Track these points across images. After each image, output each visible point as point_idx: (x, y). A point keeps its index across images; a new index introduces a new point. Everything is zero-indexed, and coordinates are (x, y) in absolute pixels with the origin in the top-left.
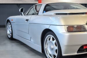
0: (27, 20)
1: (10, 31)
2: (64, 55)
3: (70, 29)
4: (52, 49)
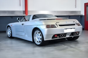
0: (23, 24)
1: (10, 33)
2: (45, 40)
3: (48, 26)
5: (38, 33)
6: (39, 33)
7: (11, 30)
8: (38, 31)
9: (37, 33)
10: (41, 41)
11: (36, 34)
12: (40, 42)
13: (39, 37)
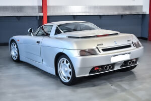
0: (38, 42)
1: (15, 53)
2: (77, 76)
3: (83, 53)
4: (66, 72)
5: (65, 62)
6: (67, 62)
7: (17, 47)
8: (65, 60)
9: (63, 62)
10: (70, 76)
11: (62, 64)
12: (69, 78)
13: (66, 69)
